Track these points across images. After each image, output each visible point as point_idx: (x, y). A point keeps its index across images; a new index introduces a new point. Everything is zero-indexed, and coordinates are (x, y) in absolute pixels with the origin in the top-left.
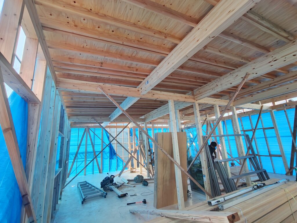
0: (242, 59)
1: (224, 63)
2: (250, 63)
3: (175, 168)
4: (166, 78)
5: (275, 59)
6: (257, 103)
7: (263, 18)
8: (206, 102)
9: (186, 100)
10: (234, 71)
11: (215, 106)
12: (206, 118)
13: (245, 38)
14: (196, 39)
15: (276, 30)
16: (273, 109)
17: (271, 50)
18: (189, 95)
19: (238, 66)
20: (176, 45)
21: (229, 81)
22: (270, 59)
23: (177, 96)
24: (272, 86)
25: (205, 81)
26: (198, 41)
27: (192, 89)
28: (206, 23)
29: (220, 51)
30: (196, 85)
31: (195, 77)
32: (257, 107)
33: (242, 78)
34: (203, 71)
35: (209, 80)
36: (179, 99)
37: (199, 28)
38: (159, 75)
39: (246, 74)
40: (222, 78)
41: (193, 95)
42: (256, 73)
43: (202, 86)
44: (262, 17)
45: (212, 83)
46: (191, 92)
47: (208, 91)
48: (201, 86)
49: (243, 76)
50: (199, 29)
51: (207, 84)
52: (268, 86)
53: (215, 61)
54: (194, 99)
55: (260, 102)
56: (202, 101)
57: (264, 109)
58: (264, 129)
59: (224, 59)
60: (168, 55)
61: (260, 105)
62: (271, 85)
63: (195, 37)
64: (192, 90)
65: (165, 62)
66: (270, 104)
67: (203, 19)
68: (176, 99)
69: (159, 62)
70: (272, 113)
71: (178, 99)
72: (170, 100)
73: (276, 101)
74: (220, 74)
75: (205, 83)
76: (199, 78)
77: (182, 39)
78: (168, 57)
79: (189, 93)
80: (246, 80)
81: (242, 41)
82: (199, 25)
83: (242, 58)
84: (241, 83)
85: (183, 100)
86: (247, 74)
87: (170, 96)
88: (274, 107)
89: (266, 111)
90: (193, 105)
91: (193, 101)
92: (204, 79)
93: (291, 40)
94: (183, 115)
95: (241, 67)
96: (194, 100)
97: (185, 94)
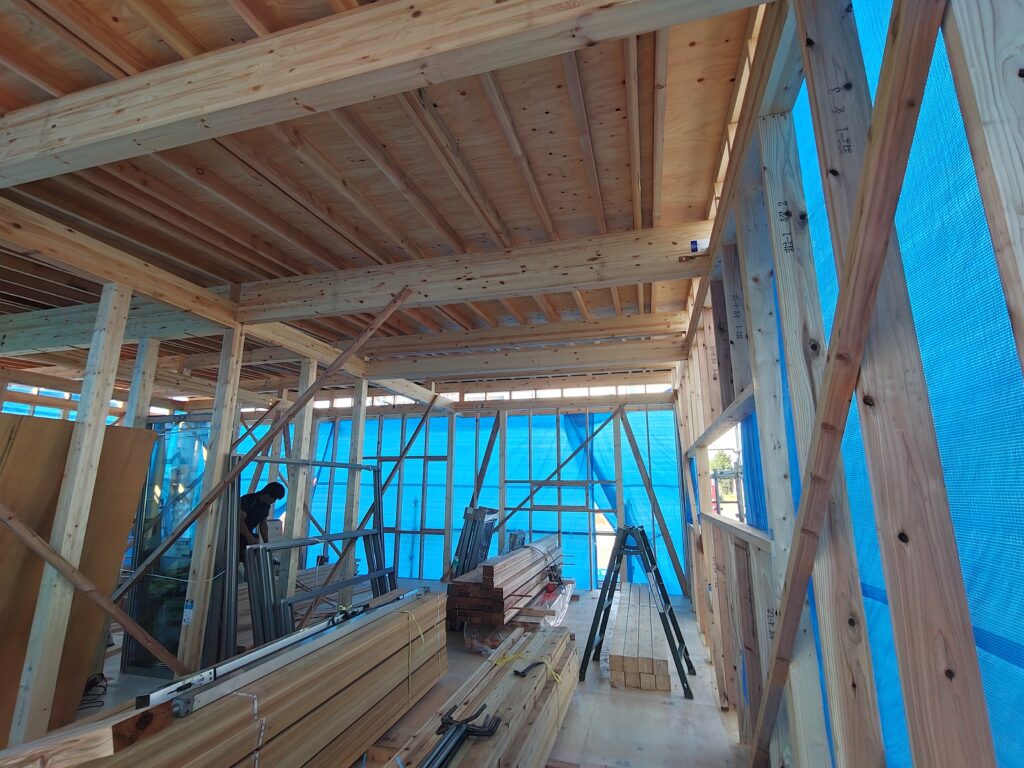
0: (402, 242)
1: (356, 229)
2: (422, 262)
3: (45, 581)
4: (96, 171)
5: (469, 276)
6: (426, 385)
7: (458, 151)
8: (278, 340)
9: (197, 308)
10: (377, 268)
11: (307, 360)
12: (278, 402)
13: (415, 181)
14: (254, 81)
15: (480, 201)
16: (457, 410)
17: (469, 251)
18: (220, 294)
19: (391, 256)
20: (174, 58)
21: (359, 291)
22: (461, 272)
23: (155, 279)
24: (460, 348)
25: (289, 267)
26: (256, 88)
27: (236, 278)
28: (300, 47)
29: (345, 183)
30: (252, 266)
31: (254, 236)
32: (425, 395)
33: (393, 295)
34: (287, 226)
35: (304, 268)
36: (165, 293)
37: (272, 48)
38: (55, 137)
39: (404, 289)
40: (342, 274)
41: (235, 299)
42: (426, 296)
43: (276, 277)
44: (458, 149)
45: (310, 282)
46: (228, 287)
47: (290, 303)
48: (272, 277)
49: (396, 292)
50: (271, 52)
51: (292, 279)
52: (453, 345)
53: (329, 210)
54: (234, 315)
55: (433, 384)
56: (260, 331)
57: (437, 404)
58: (427, 459)
59: (355, 217)
60: (127, 75)
61: (432, 393)
62: (459, 345)
63: (250, 70)
64: (236, 283)
65: (108, 98)
66: (454, 397)
67: (292, 29)
68: (146, 287)
69: (74, 84)
70: (453, 418)
71: (161, 291)
72: (115, 285)
73: (467, 392)
74: (341, 263)
75: (289, 274)
76: (267, 243)
77: (206, 51)
78: (124, 85)
79: (222, 288)
80: (399, 303)
81: (408, 186)
82: (275, 41)
83: (406, 239)
84: (385, 309)
85: (185, 303)
86: (406, 291)
87: (122, 265)
88: (460, 406)
89: (441, 412)
90: (220, 338)
91: (225, 319)
92: (285, 256)
93: (505, 246)
94: (187, 372)
95: (400, 264)
96: (232, 321)
97: (204, 287)
